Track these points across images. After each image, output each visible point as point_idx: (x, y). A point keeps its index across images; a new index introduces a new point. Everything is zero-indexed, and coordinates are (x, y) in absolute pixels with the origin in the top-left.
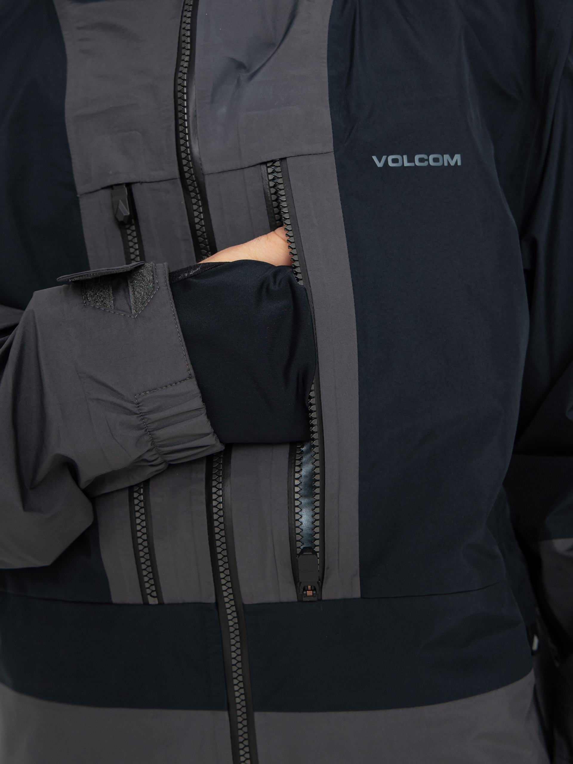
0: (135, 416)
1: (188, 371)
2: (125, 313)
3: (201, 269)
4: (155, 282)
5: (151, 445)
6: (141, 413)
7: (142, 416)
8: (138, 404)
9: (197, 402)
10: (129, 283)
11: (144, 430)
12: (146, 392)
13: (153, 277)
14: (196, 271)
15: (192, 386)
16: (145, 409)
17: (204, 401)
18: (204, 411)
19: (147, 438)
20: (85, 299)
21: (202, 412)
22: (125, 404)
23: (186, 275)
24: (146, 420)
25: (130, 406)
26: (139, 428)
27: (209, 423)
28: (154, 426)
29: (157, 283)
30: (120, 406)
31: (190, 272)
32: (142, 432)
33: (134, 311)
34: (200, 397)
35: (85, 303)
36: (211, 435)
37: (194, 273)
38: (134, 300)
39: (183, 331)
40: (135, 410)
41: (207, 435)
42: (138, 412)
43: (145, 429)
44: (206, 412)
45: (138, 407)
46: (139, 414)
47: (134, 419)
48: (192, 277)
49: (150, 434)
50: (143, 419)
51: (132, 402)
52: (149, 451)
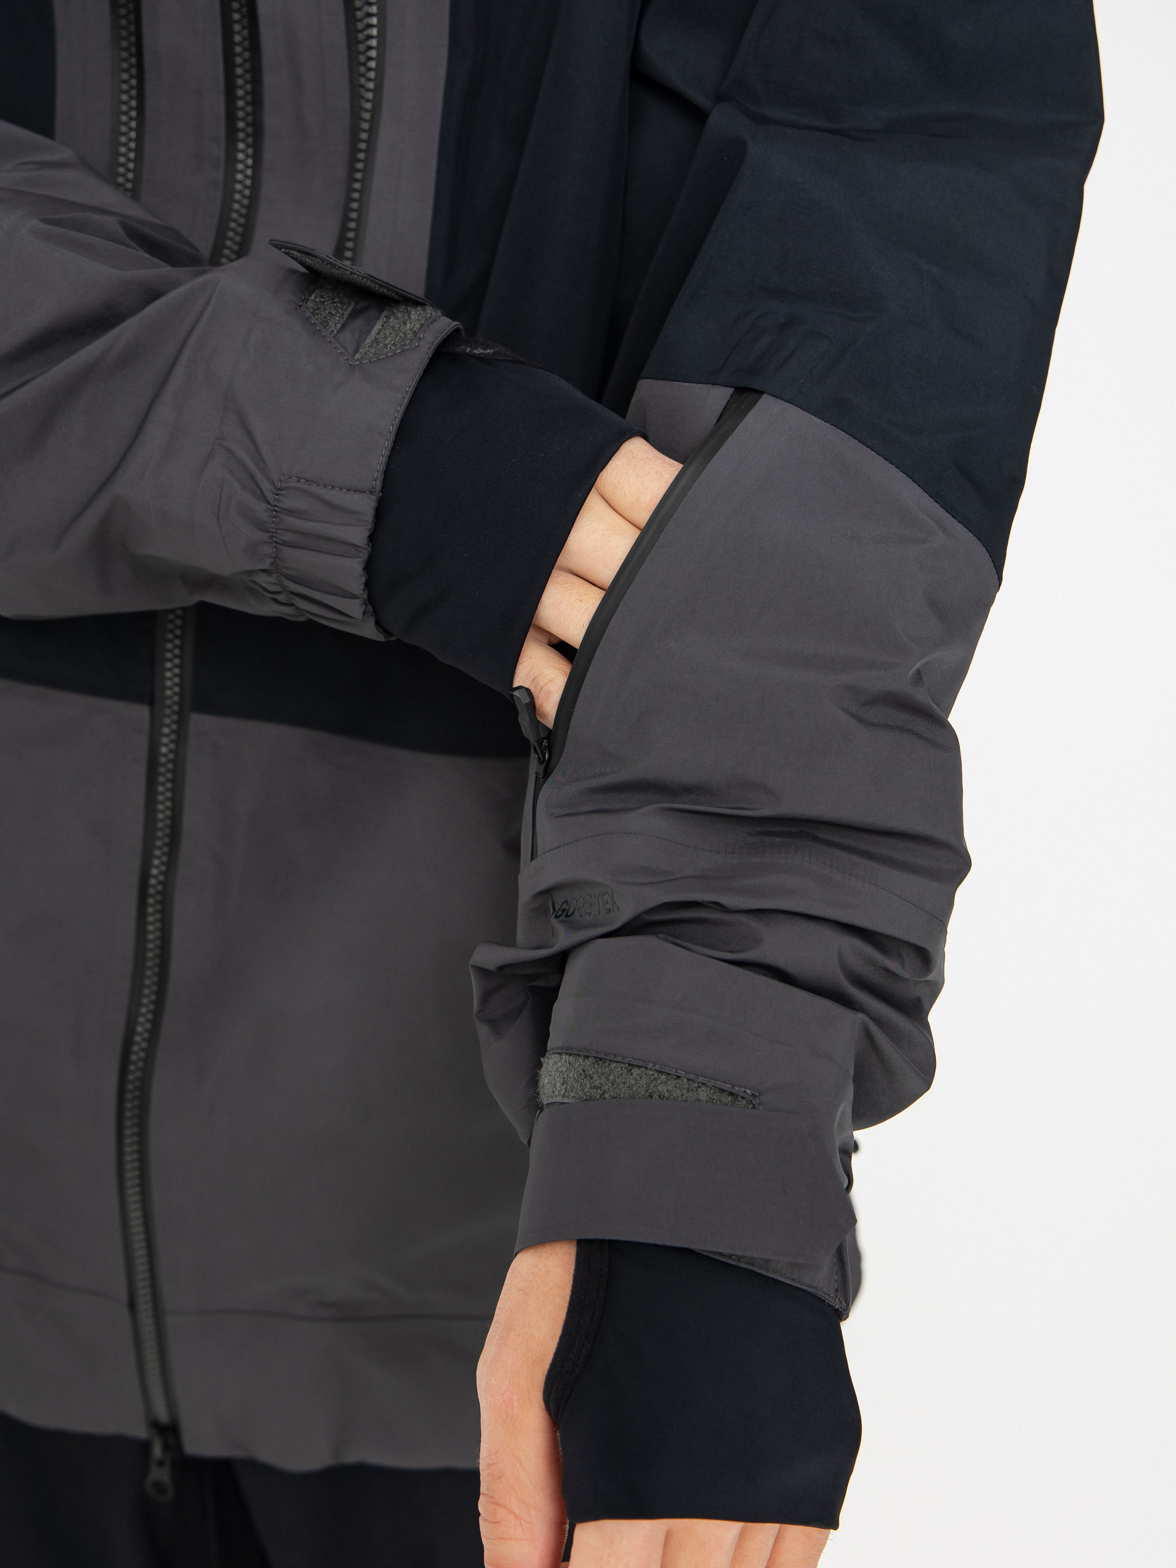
0: (265, 505)
1: (374, 480)
2: (343, 351)
3: (494, 353)
4: (418, 335)
5: (271, 564)
6: (276, 506)
7: (275, 511)
8: (280, 489)
9: (359, 535)
10: (383, 315)
11: (268, 535)
12: (300, 478)
13: (421, 327)
14: (485, 352)
15: (366, 505)
16: (288, 502)
17: (372, 538)
18: (364, 555)
19: (268, 550)
20: (303, 301)
21: (361, 555)
22: (259, 476)
23: (468, 350)
24: (278, 520)
25: (266, 486)
26: (261, 526)
27: (363, 580)
28: (288, 537)
29: (420, 338)
30: (252, 477)
31: (476, 349)
32: (264, 536)
33: (358, 356)
34: (369, 529)
35: (300, 306)
36: (358, 601)
37: (479, 354)
38: (372, 342)
39: (402, 420)
40: (270, 496)
41: (353, 597)
42: (271, 502)
43: (271, 534)
44: (366, 557)
45: (277, 494)
46: (272, 506)
47: (260, 508)
48: (474, 356)
49: (275, 547)
50: (274, 517)
51: (272, 483)
52: (264, 571)
